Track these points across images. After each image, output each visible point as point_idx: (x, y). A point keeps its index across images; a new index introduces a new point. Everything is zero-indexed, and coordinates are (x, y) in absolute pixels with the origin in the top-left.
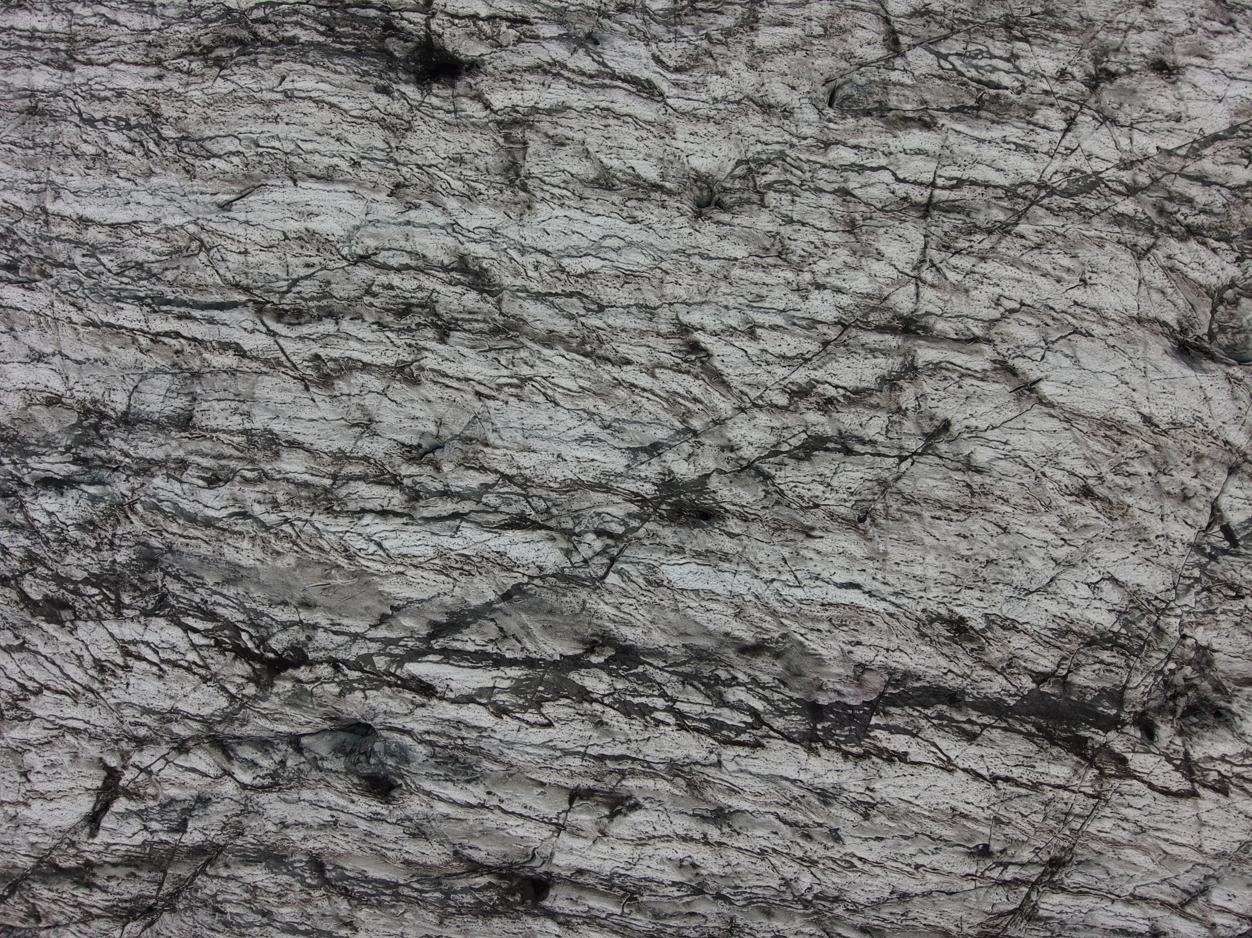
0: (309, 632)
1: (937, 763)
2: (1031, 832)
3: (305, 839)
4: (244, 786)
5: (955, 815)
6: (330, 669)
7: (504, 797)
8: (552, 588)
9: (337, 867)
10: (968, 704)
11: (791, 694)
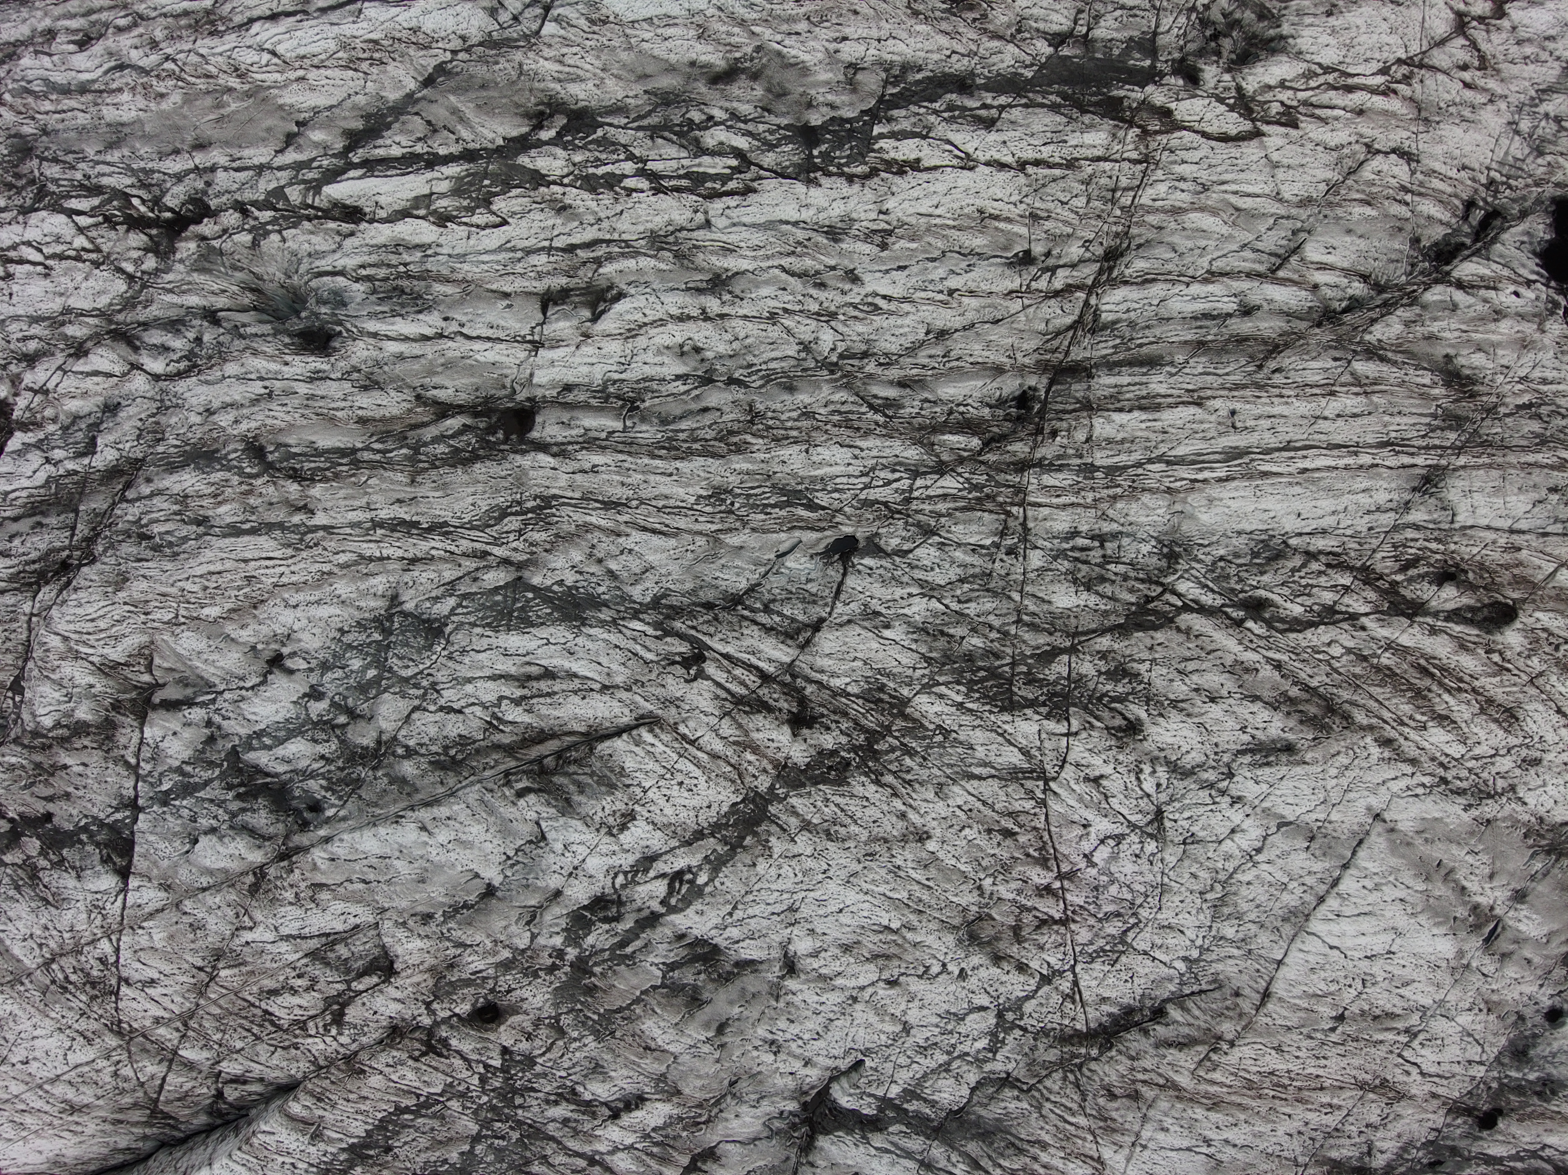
0: (206, 177)
1: (955, 162)
2: (1076, 222)
3: (236, 422)
4: (156, 377)
5: (984, 217)
6: (237, 215)
7: (464, 319)
8: (482, 60)
9: (279, 445)
10: (980, 87)
11: (777, 121)
